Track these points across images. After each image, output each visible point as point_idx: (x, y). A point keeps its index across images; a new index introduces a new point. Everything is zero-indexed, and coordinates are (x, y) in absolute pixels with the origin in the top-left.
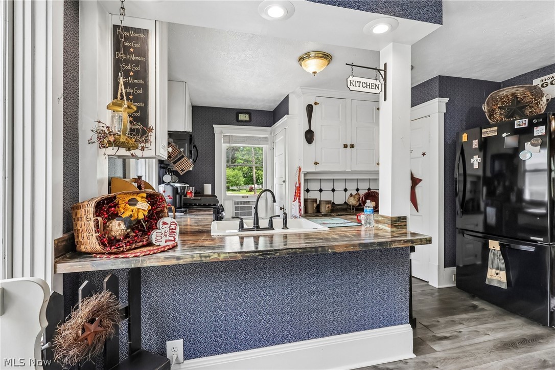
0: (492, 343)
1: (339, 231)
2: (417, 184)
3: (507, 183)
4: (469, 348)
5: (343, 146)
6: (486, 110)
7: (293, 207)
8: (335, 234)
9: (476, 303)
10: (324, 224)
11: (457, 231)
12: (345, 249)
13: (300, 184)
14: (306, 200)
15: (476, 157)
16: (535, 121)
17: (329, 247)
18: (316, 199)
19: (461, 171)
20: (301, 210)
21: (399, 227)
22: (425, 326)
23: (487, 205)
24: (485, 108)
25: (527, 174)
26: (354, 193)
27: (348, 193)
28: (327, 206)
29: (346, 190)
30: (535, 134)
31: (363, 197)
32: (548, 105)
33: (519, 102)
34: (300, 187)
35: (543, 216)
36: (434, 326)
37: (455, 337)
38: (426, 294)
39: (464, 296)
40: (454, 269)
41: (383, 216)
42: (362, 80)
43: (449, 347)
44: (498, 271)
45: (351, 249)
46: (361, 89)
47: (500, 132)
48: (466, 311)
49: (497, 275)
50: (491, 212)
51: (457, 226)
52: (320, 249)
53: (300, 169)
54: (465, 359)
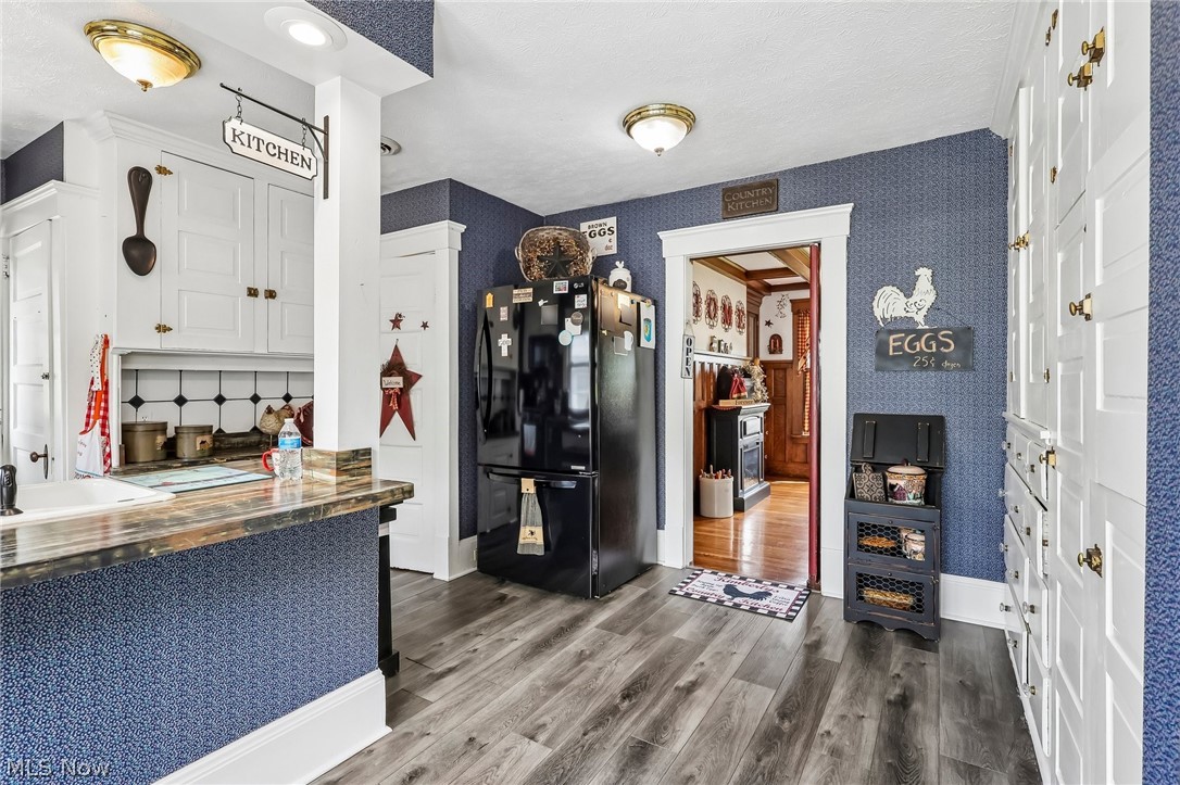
0: (519, 652)
1: (203, 499)
2: (412, 384)
3: (550, 385)
4: (485, 675)
5: (246, 292)
6: (521, 259)
7: (80, 448)
8: (188, 507)
9: (504, 591)
10: (165, 484)
11: (480, 469)
12: (204, 539)
13: (106, 384)
14: (127, 430)
15: (505, 337)
16: (576, 286)
17: (150, 543)
18: (165, 424)
19: (485, 360)
20: (109, 455)
21: (356, 472)
22: (416, 662)
23: (524, 421)
24: (519, 254)
25: (573, 369)
26: (278, 404)
27: (262, 406)
28: (199, 440)
29: (255, 399)
30: (576, 307)
31: (299, 414)
32: (594, 263)
33: (562, 253)
34: (106, 392)
35: (584, 432)
36: (432, 655)
37: (466, 663)
38: (427, 599)
39: (490, 582)
40: (474, 539)
41: (320, 453)
42: (267, 137)
43: (454, 685)
44: (533, 529)
45: (221, 537)
46: (263, 156)
47: (536, 297)
48: (489, 609)
49: (532, 537)
50: (530, 431)
51: (479, 461)
52: (118, 554)
53: (107, 342)
54: (477, 696)
